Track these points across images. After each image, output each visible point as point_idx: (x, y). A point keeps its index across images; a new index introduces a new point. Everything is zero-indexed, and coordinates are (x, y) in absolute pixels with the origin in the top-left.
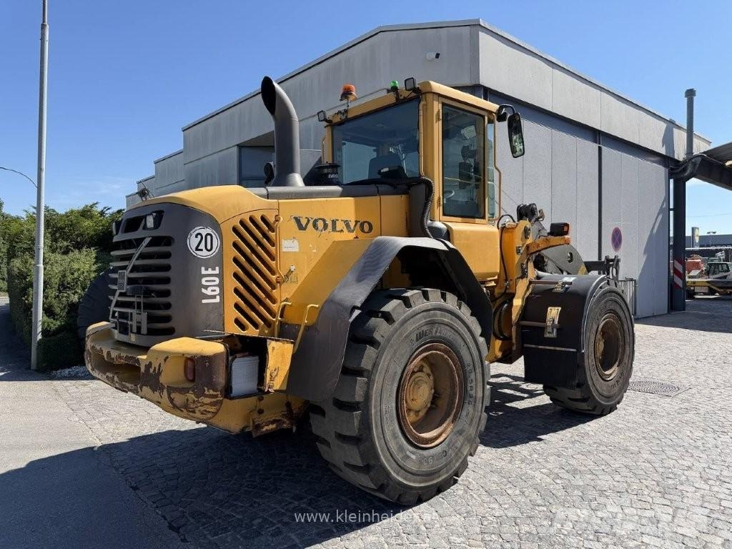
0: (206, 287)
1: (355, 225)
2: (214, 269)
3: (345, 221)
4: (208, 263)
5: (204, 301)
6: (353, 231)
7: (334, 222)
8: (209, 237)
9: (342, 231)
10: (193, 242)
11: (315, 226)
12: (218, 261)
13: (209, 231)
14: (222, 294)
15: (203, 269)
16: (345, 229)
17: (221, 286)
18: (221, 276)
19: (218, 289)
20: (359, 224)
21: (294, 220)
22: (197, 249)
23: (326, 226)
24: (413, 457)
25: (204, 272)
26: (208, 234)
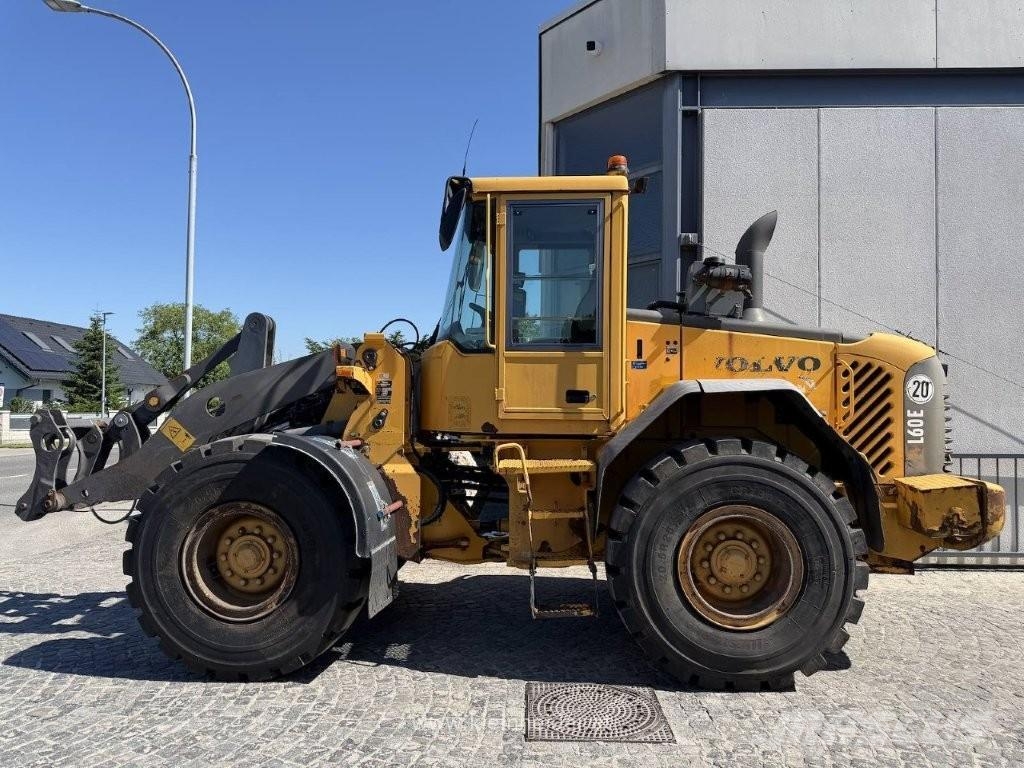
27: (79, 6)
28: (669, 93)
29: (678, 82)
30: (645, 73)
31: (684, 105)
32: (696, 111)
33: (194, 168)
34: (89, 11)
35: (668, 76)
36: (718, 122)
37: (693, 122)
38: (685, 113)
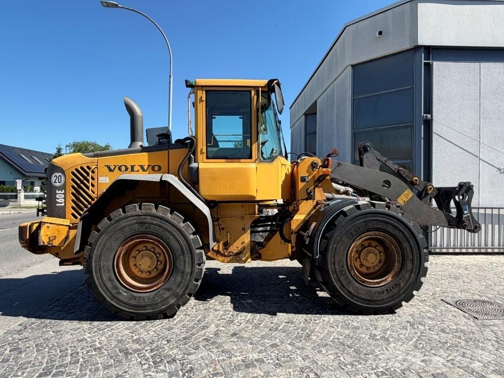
0: (58, 199)
1: (148, 168)
2: (62, 191)
3: (140, 166)
4: (59, 188)
5: (58, 205)
6: (146, 171)
7: (132, 167)
8: (60, 177)
9: (138, 171)
10: (53, 179)
11: (120, 169)
12: (64, 187)
13: (60, 174)
14: (65, 202)
15: (57, 191)
16: (140, 170)
17: (65, 198)
18: (65, 194)
19: (63, 200)
20: (150, 167)
21: (106, 167)
22: (55, 182)
23: (127, 169)
24: (125, 294)
25: (57, 192)
26: (59, 176)
27: (117, 5)
28: (418, 54)
29: (422, 50)
30: (407, 45)
31: (424, 60)
32: (430, 63)
33: (172, 81)
34: (122, 7)
35: (418, 48)
36: (440, 68)
37: (429, 68)
38: (425, 63)
